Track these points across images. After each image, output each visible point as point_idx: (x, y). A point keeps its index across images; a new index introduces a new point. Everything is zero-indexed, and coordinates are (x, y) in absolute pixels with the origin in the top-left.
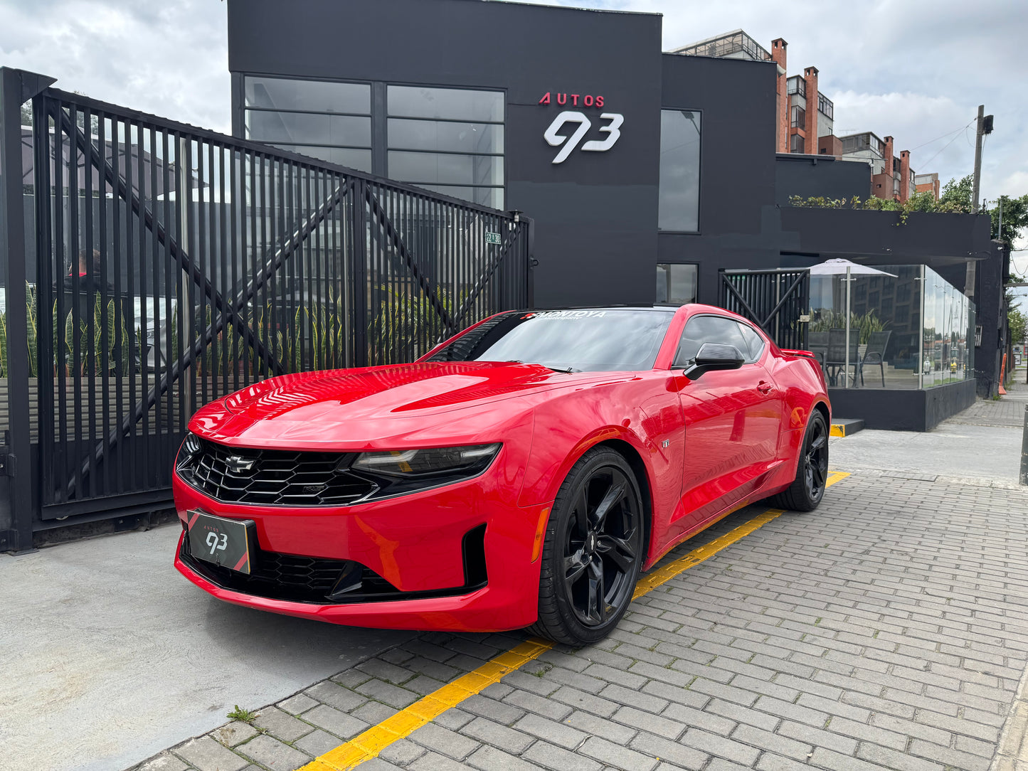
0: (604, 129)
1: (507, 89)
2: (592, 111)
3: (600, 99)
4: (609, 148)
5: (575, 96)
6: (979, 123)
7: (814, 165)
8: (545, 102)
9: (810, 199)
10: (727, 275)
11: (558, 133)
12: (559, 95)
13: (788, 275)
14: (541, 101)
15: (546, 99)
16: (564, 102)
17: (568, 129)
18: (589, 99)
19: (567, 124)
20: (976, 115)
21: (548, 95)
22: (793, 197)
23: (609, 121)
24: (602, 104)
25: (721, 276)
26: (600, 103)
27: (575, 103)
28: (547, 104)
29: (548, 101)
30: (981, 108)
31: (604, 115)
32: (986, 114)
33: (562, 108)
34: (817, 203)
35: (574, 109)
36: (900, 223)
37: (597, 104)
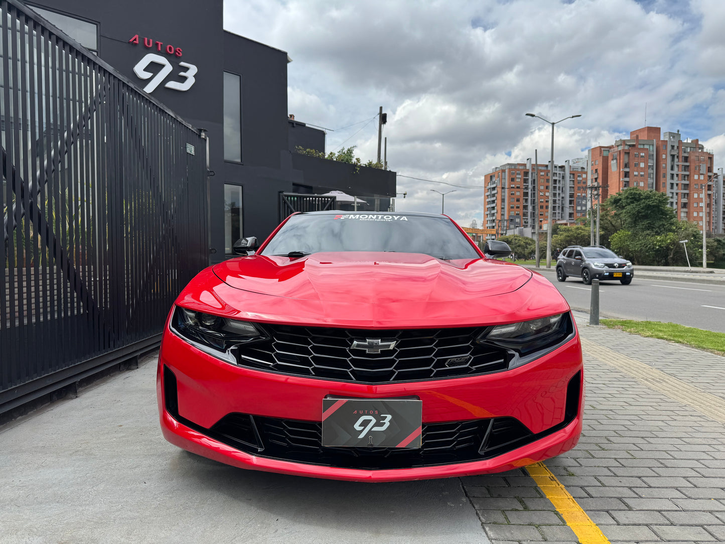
0: (182, 74)
1: (100, 23)
2: (173, 58)
3: (179, 50)
4: (186, 90)
5: (160, 43)
6: (380, 117)
7: (294, 127)
8: (135, 42)
9: (308, 150)
10: (286, 196)
11: (146, 70)
12: (146, 39)
13: (308, 199)
14: (131, 40)
15: (135, 40)
16: (151, 46)
17: (154, 68)
18: (170, 48)
19: (152, 63)
20: (379, 112)
21: (137, 36)
22: (298, 147)
23: (186, 69)
24: (181, 54)
25: (281, 196)
26: (179, 54)
27: (160, 49)
28: (136, 44)
29: (137, 42)
30: (381, 108)
31: (182, 64)
32: (383, 112)
33: (148, 50)
34: (311, 153)
35: (158, 53)
36: (356, 171)
37: (177, 54)
